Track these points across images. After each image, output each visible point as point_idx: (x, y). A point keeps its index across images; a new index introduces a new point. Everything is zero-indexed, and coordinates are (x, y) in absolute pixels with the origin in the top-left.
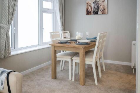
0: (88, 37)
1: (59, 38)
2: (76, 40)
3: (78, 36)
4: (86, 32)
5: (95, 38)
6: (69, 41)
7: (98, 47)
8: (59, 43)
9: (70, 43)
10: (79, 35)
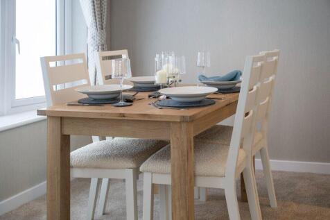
0: (204, 73)
1: (84, 82)
2: (158, 87)
3: (164, 68)
4: (199, 54)
5: (235, 77)
6: (125, 91)
7: (247, 114)
8: (82, 103)
9: (129, 101)
10: (171, 66)
